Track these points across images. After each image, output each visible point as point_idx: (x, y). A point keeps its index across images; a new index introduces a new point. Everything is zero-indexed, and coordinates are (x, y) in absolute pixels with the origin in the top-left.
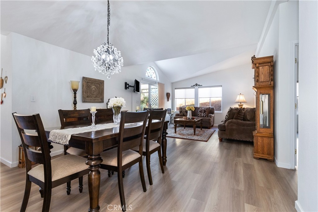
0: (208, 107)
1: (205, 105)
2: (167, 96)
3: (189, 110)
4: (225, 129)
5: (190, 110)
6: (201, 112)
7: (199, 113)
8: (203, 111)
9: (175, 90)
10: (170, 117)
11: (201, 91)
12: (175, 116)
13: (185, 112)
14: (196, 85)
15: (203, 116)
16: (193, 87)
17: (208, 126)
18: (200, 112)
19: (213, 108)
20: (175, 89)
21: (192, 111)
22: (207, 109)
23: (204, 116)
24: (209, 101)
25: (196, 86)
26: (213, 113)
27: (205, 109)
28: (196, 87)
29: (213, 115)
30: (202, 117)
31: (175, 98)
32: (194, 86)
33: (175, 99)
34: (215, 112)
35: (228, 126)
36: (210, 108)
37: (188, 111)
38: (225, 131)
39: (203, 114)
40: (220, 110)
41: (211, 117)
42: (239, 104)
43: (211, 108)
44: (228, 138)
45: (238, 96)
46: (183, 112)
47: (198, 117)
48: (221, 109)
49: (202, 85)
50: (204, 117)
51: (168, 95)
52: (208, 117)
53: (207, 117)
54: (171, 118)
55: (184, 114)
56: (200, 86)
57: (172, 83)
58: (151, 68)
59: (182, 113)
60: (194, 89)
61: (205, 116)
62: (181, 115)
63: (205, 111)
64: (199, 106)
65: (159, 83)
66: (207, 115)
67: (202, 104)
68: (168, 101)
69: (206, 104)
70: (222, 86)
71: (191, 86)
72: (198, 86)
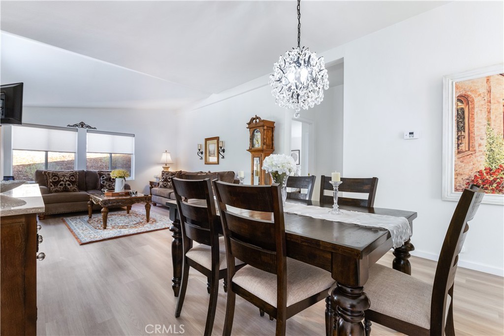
9: (13, 127)
11: (93, 139)
13: (68, 182)
14: (82, 125)
16: (73, 127)
25: (82, 127)
28: (80, 129)
31: (13, 147)
32: (76, 125)
46: (62, 182)
49: (95, 128)
55: (65, 187)
56: (91, 128)
59: (61, 185)
60: (76, 133)
70: (134, 136)
71: (69, 126)
72: (87, 129)
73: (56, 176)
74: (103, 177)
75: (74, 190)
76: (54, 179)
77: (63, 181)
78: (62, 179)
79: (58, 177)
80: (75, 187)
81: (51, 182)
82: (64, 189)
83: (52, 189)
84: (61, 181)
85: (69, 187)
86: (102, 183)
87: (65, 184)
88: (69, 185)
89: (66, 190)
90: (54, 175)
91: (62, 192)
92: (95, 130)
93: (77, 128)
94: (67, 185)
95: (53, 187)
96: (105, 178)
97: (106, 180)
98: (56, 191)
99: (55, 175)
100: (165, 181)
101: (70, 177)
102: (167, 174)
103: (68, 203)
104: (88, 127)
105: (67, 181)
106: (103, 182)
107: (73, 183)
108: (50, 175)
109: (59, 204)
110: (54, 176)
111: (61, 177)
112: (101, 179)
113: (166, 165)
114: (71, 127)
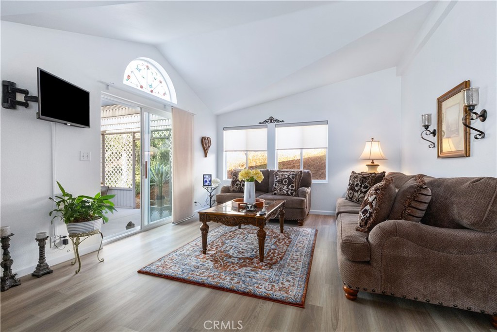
0: (296, 170)
1: (289, 166)
2: (203, 145)
3: (248, 180)
4: (368, 259)
5: (251, 179)
6: (281, 182)
7: (278, 186)
8: (285, 182)
9: (225, 132)
10: (209, 194)
11: (281, 133)
12: (219, 193)
14: (271, 120)
15: (285, 192)
17: (299, 218)
18: (278, 182)
19: (308, 172)
20: (224, 129)
21: (256, 182)
22: (296, 175)
23: (289, 193)
24: (299, 158)
25: (271, 122)
26: (308, 185)
27: (291, 177)
28: (270, 125)
29: (308, 190)
31: (225, 150)
32: (266, 121)
33: (224, 153)
34: (314, 181)
35: (380, 245)
36: (301, 172)
37: (246, 183)
38: (368, 263)
39: (286, 187)
40: (324, 178)
41: (304, 195)
42: (370, 163)
43: (304, 172)
44: (378, 291)
45: (368, 145)
46: (238, 182)
47: (275, 194)
48: (325, 176)
49: (283, 121)
50: (288, 195)
51: (205, 143)
52: (297, 195)
53: (295, 196)
54: (211, 198)
57: (218, 117)
58: (150, 66)
59: (237, 185)
60: (266, 129)
62: (234, 191)
63: (290, 182)
64: (276, 169)
65: (173, 109)
66: (295, 190)
67: (283, 164)
68: (206, 156)
69: (291, 164)
70: (326, 122)
71: (260, 123)
72: (276, 123)
83: (231, 188)
86: (274, 185)
91: (238, 192)
92: (283, 123)
93: (267, 124)
94: (241, 186)
104: (277, 121)
106: (276, 185)
110: (234, 175)
112: (275, 180)
113: (373, 162)
114: (262, 124)
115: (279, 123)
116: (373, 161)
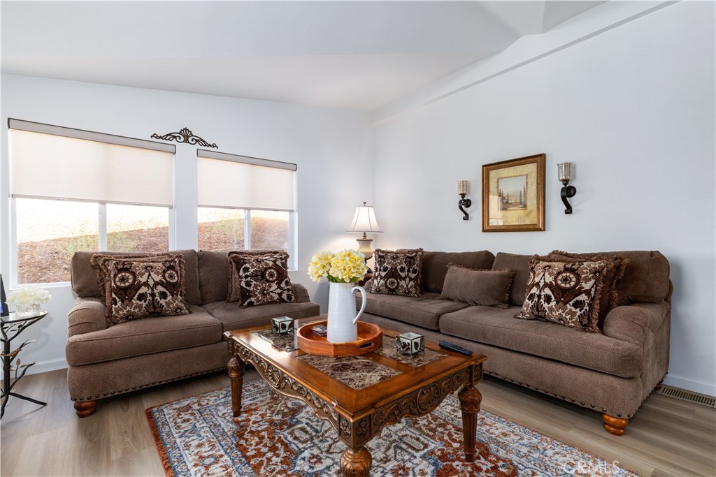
6: (260, 276)
8: (271, 275)
13: (160, 288)
14: (186, 135)
15: (276, 297)
16: (164, 141)
23: (284, 296)
25: (186, 141)
28: (182, 147)
30: (272, 302)
32: (171, 136)
42: (361, 237)
46: (143, 290)
47: (251, 304)
49: (214, 146)
55: (154, 304)
56: (205, 144)
59: (142, 297)
61: (289, 297)
70: (294, 166)
71: (156, 136)
72: (197, 146)
73: (127, 270)
74: (246, 270)
75: (177, 312)
76: (123, 280)
77: (146, 284)
78: (143, 279)
79: (133, 274)
80: (178, 302)
81: (112, 290)
82: (152, 310)
83: (117, 311)
84: (140, 286)
85: (163, 302)
86: (243, 284)
87: (153, 295)
88: (163, 295)
89: (155, 312)
90: (120, 266)
91: (144, 317)
92: (215, 149)
93: (174, 142)
94: (157, 298)
95: (119, 304)
96: (251, 270)
97: (254, 276)
98: (129, 318)
99: (124, 265)
100: (392, 276)
101: (164, 272)
102: (393, 258)
103: (164, 356)
104: (199, 141)
105: (156, 284)
106: (248, 284)
107: (172, 288)
108: (111, 267)
109: (138, 361)
110: (120, 271)
111: (142, 275)
112: (241, 273)
113: (365, 236)
114: (160, 140)
115: (206, 148)
116: (365, 234)
